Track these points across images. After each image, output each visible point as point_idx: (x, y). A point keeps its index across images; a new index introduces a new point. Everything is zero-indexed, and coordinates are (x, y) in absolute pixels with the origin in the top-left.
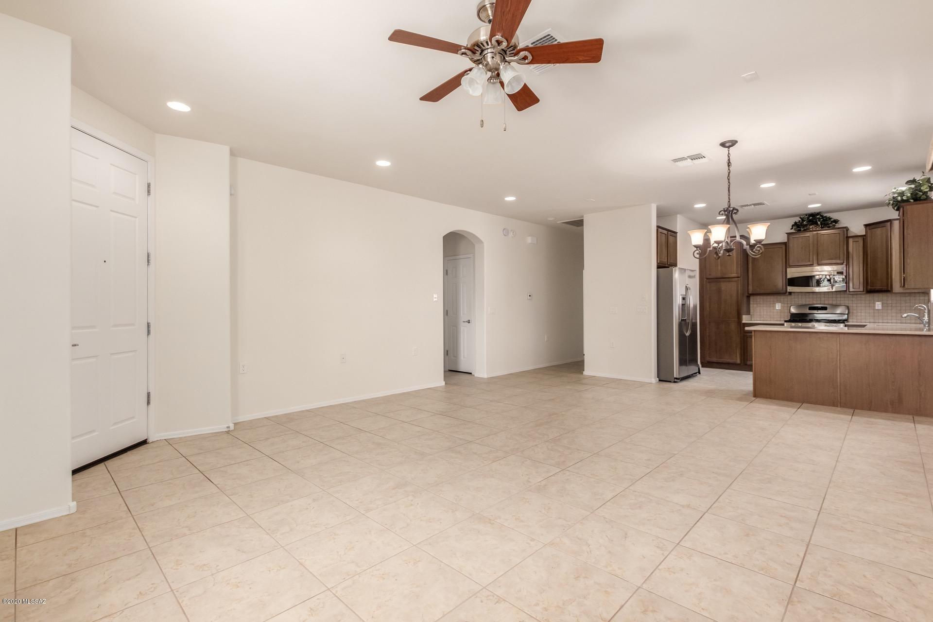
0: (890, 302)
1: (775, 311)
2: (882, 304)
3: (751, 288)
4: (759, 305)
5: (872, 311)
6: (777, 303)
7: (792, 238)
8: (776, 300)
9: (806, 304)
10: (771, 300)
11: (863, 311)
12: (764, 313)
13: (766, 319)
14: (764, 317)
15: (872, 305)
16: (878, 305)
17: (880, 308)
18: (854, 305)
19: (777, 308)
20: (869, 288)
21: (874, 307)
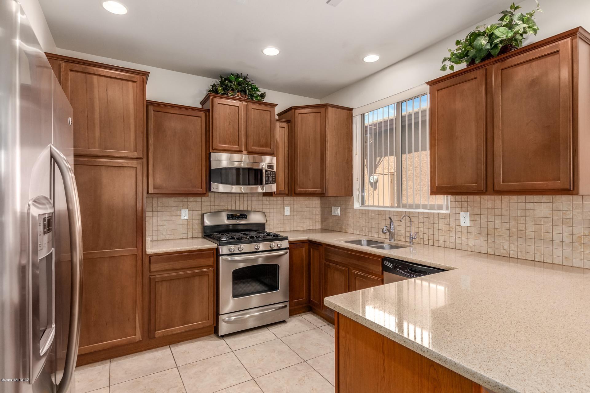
0: (296, 206)
1: (180, 222)
2: (290, 208)
5: (282, 218)
6: (182, 210)
7: (218, 103)
8: (181, 204)
9: (220, 210)
10: (175, 204)
11: (275, 218)
12: (165, 226)
13: (167, 237)
14: (164, 233)
15: (282, 210)
16: (287, 211)
17: (289, 214)
18: (268, 211)
19: (183, 218)
20: (298, 190)
21: (284, 212)
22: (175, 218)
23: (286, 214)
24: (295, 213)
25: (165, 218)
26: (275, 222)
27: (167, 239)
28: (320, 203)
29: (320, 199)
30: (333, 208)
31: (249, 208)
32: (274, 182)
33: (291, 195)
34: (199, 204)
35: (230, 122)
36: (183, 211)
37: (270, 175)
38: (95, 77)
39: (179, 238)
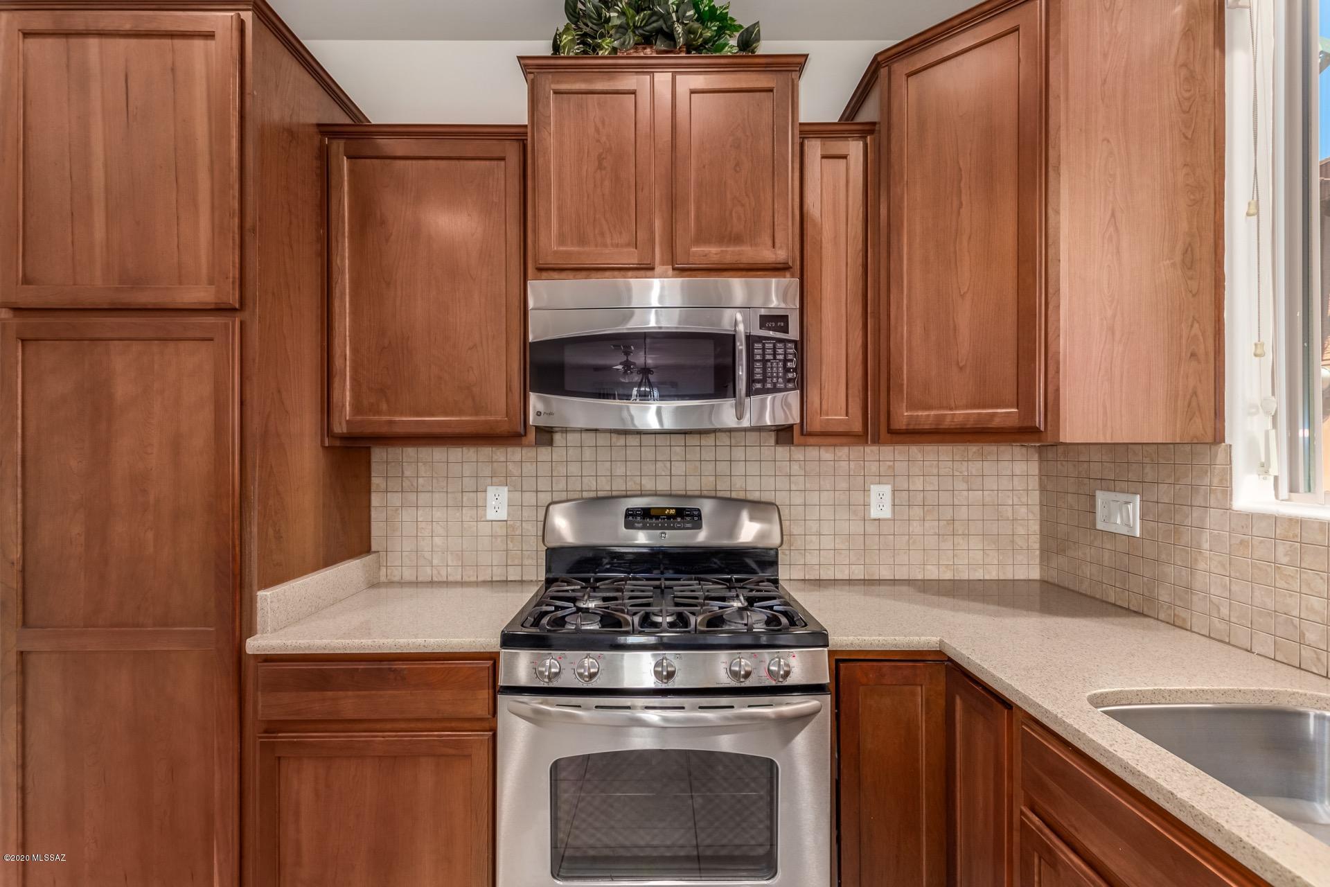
0: (918, 484)
1: (485, 529)
2: (894, 491)
3: (345, 395)
4: (412, 497)
5: (857, 527)
6: (490, 489)
7: (556, 92)
8: (487, 471)
9: (614, 493)
10: (468, 469)
11: (827, 528)
12: (438, 541)
13: (444, 573)
14: (435, 562)
15: (857, 497)
16: (880, 501)
17: (886, 513)
18: (797, 499)
19: (491, 514)
20: (904, 415)
21: (866, 505)
22: (468, 513)
23: (874, 513)
24: (917, 512)
25: (438, 514)
26: (827, 542)
27: (445, 580)
28: (1037, 472)
29: (1036, 457)
30: (1101, 497)
32: (790, 385)
33: (877, 441)
34: (544, 469)
35: (600, 159)
36: (491, 491)
37: (775, 354)
38: (93, 42)
39: (480, 579)
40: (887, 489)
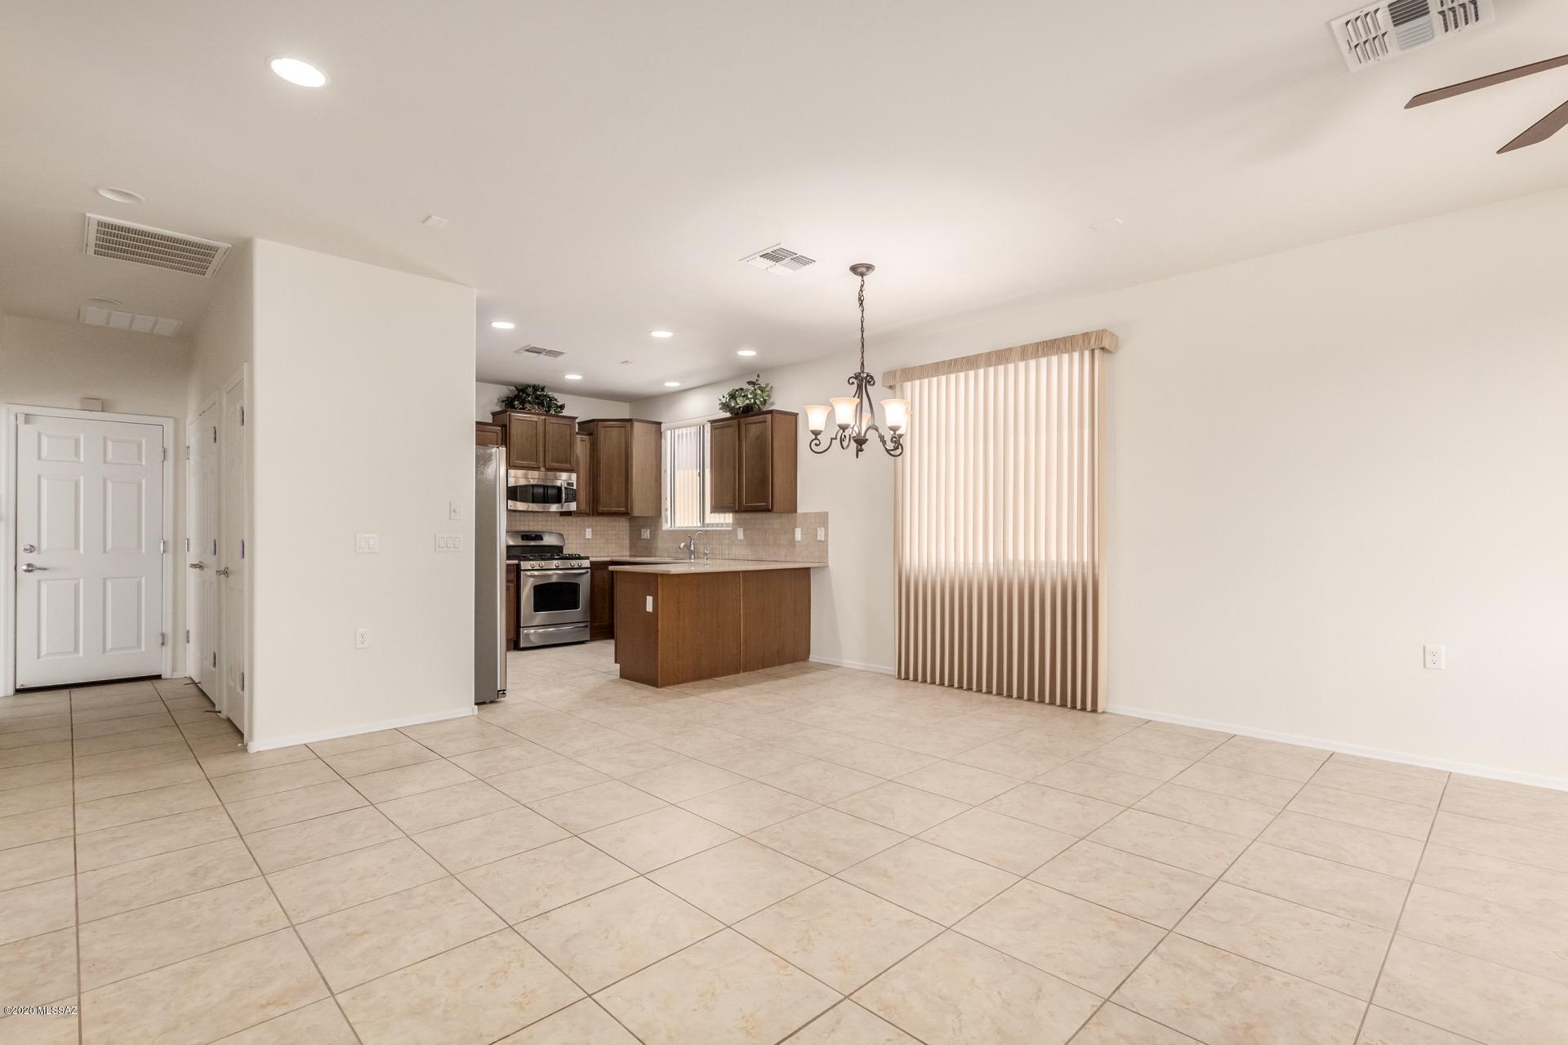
0: (599, 528)
2: (592, 530)
5: (583, 541)
7: (516, 419)
11: (574, 540)
15: (583, 532)
16: (589, 533)
17: (590, 537)
18: (566, 533)
20: (601, 509)
21: (585, 535)
23: (587, 537)
24: (598, 537)
26: (574, 546)
28: (628, 525)
29: (628, 521)
30: (642, 531)
31: (544, 529)
32: (574, 500)
33: (593, 515)
37: (570, 493)
40: (590, 530)
